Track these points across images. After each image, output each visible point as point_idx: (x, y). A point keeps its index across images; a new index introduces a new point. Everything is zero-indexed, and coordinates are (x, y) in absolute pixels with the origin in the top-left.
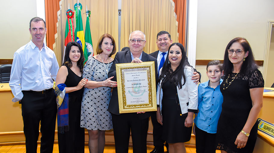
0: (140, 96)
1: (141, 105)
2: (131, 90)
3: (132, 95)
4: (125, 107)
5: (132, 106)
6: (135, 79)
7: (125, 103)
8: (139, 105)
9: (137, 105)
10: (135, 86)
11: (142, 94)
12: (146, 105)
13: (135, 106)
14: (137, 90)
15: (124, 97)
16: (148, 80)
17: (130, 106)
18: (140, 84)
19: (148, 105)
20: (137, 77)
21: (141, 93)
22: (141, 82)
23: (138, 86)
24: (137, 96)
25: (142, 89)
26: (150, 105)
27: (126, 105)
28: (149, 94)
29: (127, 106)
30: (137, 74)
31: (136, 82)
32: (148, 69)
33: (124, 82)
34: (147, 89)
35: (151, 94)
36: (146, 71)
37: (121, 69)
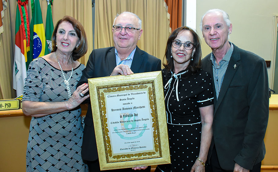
0: (137, 137)
1: (140, 155)
2: (119, 126)
3: (122, 137)
4: (111, 159)
5: (123, 156)
6: (126, 106)
7: (108, 152)
8: (136, 155)
9: (132, 155)
10: (126, 119)
11: (141, 135)
12: (150, 153)
13: (128, 156)
14: (130, 126)
15: (107, 141)
16: (152, 108)
17: (118, 157)
18: (136, 115)
19: (154, 153)
20: (129, 101)
21: (138, 133)
22: (137, 111)
23: (132, 118)
24: (131, 138)
25: (141, 124)
26: (157, 154)
27: (111, 155)
28: (154, 133)
29: (114, 157)
30: (130, 97)
31: (128, 112)
32: (150, 85)
33: (105, 113)
34: (150, 123)
35: (159, 133)
36: (146, 91)
37: (98, 88)
